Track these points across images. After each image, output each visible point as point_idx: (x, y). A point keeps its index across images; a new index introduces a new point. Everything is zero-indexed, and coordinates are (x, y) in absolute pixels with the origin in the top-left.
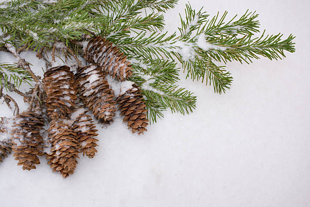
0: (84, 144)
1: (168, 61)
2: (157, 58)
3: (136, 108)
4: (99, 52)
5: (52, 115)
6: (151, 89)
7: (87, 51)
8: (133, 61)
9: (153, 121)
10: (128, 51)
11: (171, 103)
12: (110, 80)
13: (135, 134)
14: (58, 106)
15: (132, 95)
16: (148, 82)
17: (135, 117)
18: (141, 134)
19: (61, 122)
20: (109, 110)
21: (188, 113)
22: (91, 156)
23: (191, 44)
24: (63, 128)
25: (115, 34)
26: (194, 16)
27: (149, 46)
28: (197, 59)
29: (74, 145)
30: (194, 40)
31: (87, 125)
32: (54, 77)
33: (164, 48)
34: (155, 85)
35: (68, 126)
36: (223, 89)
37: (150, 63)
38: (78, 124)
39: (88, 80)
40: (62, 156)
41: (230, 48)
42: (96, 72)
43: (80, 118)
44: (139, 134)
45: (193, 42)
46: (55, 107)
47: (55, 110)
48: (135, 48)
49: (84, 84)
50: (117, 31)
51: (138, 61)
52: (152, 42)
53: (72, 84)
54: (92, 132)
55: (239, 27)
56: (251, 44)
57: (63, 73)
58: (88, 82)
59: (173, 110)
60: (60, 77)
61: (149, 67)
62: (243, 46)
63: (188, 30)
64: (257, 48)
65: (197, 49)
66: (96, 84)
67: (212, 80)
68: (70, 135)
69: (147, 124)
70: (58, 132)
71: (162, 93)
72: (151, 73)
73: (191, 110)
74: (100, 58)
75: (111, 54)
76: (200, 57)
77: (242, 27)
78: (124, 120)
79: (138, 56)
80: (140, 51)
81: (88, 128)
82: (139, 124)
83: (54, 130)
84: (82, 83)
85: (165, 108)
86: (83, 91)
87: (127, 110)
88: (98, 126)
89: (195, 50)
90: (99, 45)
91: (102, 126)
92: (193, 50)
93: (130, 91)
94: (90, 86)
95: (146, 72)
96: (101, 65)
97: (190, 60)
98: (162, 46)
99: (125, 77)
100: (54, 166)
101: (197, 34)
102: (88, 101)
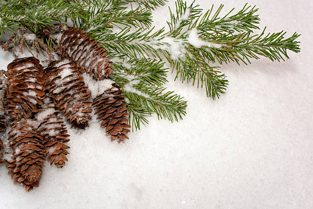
0: (52, 150)
1: (155, 60)
2: (142, 57)
3: (116, 111)
4: (74, 44)
5: (13, 113)
6: (134, 91)
7: (60, 44)
8: (115, 60)
9: (136, 128)
10: (110, 48)
11: (158, 108)
12: (87, 79)
13: (114, 142)
14: (21, 101)
15: (112, 95)
16: (132, 83)
17: (115, 122)
18: (121, 143)
19: (25, 123)
20: (83, 110)
21: (177, 120)
22: (60, 165)
23: (181, 41)
24: (25, 129)
25: (95, 29)
26: (185, 9)
27: (133, 42)
28: (188, 58)
29: (38, 150)
30: (184, 36)
31: (56, 128)
32: (19, 69)
33: (150, 45)
34: (139, 87)
35: (32, 127)
36: (217, 93)
37: (134, 63)
38: (46, 127)
39: (59, 75)
40: (22, 162)
41: (226, 45)
42: (69, 66)
43: (48, 119)
44: (119, 142)
45: (183, 38)
46: (16, 103)
47: (17, 107)
48: (118, 45)
49: (55, 79)
50: (97, 25)
51: (121, 60)
52: (137, 38)
53: (40, 78)
54: (63, 137)
55: (236, 22)
56: (250, 41)
57: (30, 65)
58: (60, 77)
59: (160, 116)
60: (25, 69)
61: (133, 67)
62: (240, 44)
63: (178, 25)
64: (256, 46)
65: (187, 46)
66: (68, 80)
67: (204, 82)
68: (34, 137)
69: (129, 131)
70: (20, 133)
71: (147, 96)
72: (134, 73)
73: (181, 117)
74: (75, 51)
75: (88, 48)
76: (191, 56)
77: (240, 22)
78: (102, 125)
79: (122, 54)
80: (123, 48)
81: (58, 132)
82: (119, 130)
83: (15, 132)
84: (52, 78)
85: (150, 114)
86: (53, 87)
87: (105, 113)
88: (71, 131)
89: (185, 47)
90: (75, 37)
91: (76, 131)
92: (183, 47)
93: (109, 91)
94: (62, 82)
95: (129, 72)
96: (77, 59)
97: (180, 59)
98: (148, 43)
99: (103, 74)
100: (15, 176)
101: (189, 29)
102: (58, 99)
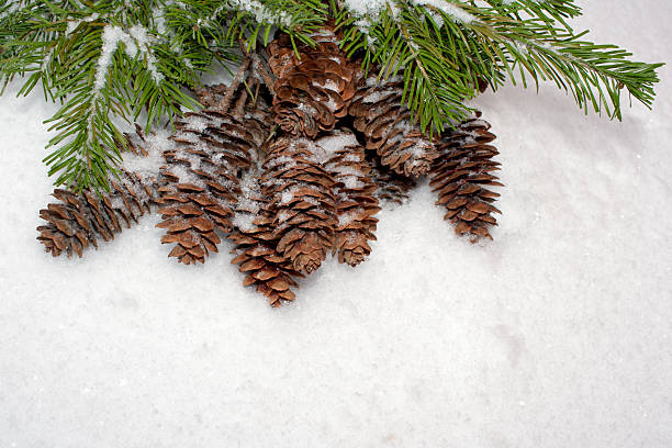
0: (345, 220)
5: (292, 117)
17: (473, 189)
19: (304, 146)
24: (306, 158)
31: (359, 177)
38: (336, 170)
43: (345, 153)
44: (472, 242)
47: (301, 106)
70: (294, 164)
81: (362, 185)
82: (478, 210)
100: (250, 267)
102: (371, 118)
